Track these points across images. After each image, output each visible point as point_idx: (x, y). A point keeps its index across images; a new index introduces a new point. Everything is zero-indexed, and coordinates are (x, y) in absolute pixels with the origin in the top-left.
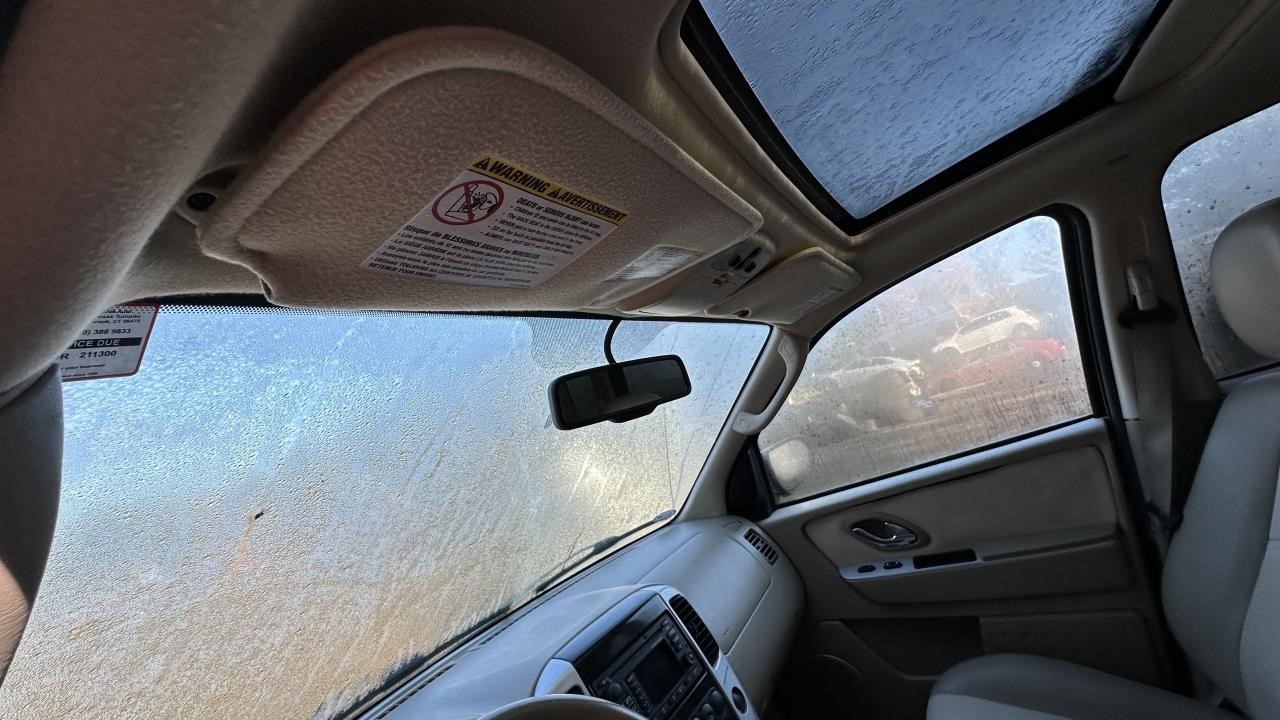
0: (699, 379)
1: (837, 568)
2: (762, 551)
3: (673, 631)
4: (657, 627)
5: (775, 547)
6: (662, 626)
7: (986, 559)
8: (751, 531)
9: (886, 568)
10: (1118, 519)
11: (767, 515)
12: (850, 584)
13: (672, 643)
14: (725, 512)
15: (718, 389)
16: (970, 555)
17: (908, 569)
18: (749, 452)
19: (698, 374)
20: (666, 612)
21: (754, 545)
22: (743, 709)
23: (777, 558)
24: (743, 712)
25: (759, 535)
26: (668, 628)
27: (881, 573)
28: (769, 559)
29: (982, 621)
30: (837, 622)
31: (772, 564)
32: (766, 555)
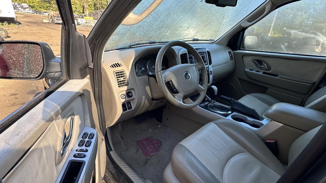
0: (240, 5)
1: (245, 68)
2: (230, 56)
3: (205, 56)
4: (203, 53)
5: (233, 57)
6: (204, 54)
7: (279, 77)
8: (230, 52)
9: (256, 71)
10: (316, 82)
11: (236, 50)
12: (245, 72)
13: (204, 57)
14: (227, 45)
15: (243, 11)
16: (277, 76)
17: (261, 73)
18: (241, 32)
19: (240, 4)
20: (205, 52)
21: (229, 54)
22: (211, 74)
23: (233, 59)
24: (211, 75)
25: (231, 53)
26: (205, 55)
27: (254, 72)
28: (231, 59)
29: (269, 89)
30: (237, 78)
31: (231, 60)
32: (231, 58)
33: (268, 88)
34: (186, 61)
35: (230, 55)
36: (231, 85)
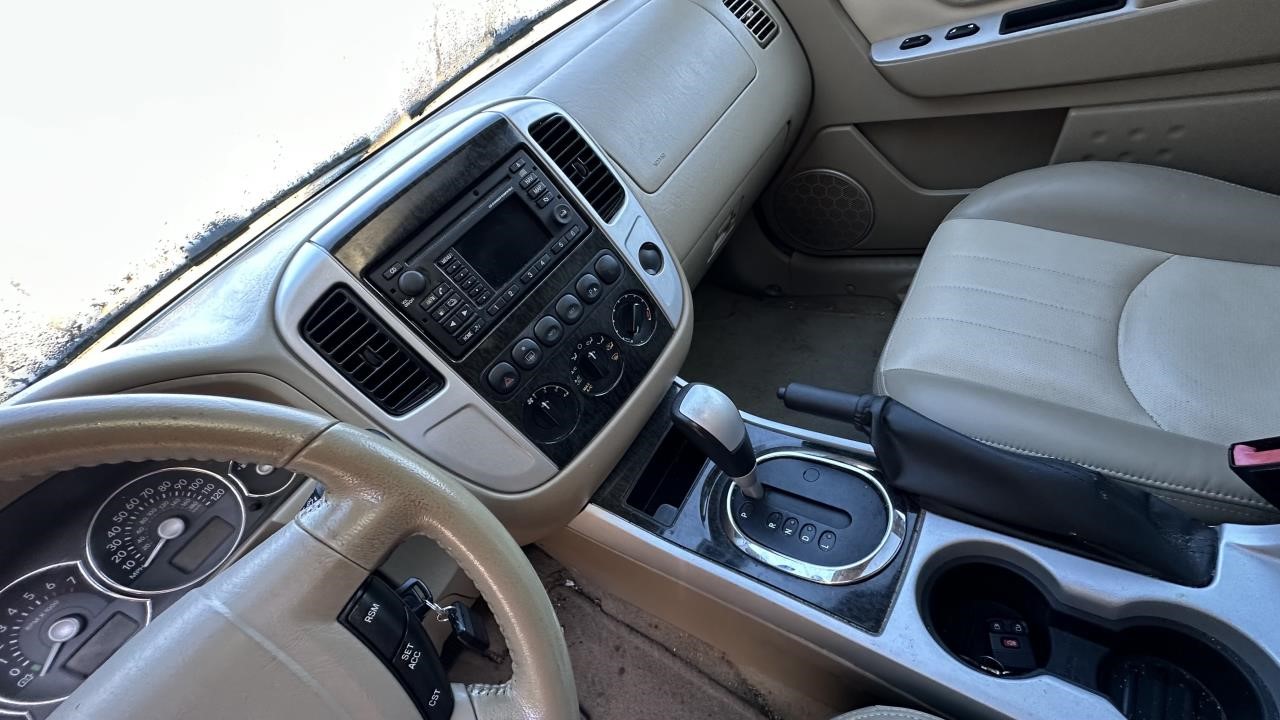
1: (870, 44)
2: (750, 25)
3: (533, 177)
4: (503, 171)
5: (776, 16)
6: (512, 171)
9: (949, 37)
12: (883, 72)
13: (530, 196)
17: (990, 34)
20: (521, 147)
21: (738, 15)
23: (777, 32)
26: (522, 173)
27: (939, 46)
28: (761, 37)
29: (1073, 114)
30: (848, 128)
31: (764, 46)
32: (756, 32)
33: (1066, 110)
34: (376, 343)
35: (744, 21)
36: (830, 177)
